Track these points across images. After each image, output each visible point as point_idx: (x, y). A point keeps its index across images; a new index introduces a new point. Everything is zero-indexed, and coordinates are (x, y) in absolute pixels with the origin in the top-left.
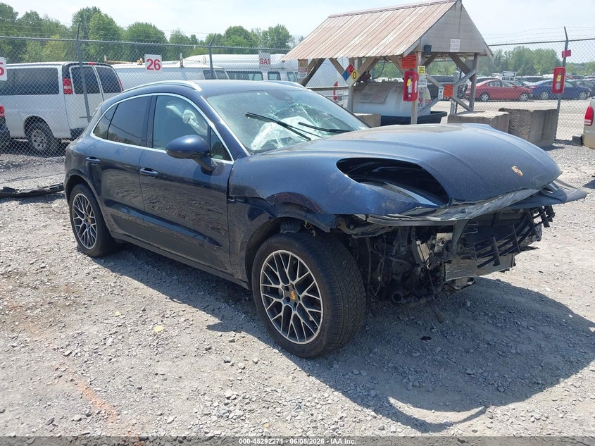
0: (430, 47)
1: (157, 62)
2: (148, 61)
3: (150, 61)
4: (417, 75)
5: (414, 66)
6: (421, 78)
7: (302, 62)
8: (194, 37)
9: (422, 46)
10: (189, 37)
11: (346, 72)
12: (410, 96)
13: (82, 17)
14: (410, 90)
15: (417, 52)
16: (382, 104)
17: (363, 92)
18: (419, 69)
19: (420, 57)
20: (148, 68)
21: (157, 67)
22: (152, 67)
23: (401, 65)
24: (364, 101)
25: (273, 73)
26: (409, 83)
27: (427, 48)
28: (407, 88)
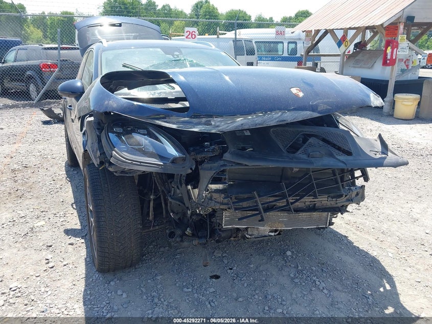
0: (413, 18)
1: (193, 33)
2: (187, 32)
3: (188, 33)
4: (397, 43)
5: (396, 35)
6: (400, 46)
7: (308, 32)
8: (271, 18)
9: (405, 16)
10: (268, 19)
11: (340, 41)
12: (388, 62)
13: (197, 7)
14: (389, 57)
15: (400, 22)
16: (369, 68)
17: (357, 58)
18: (400, 38)
19: (401, 27)
20: (187, 38)
21: (193, 36)
22: (190, 36)
23: (385, 35)
24: (356, 66)
25: (292, 43)
26: (389, 50)
27: (410, 19)
28: (386, 54)
